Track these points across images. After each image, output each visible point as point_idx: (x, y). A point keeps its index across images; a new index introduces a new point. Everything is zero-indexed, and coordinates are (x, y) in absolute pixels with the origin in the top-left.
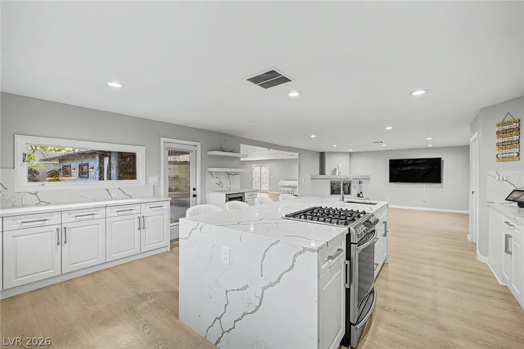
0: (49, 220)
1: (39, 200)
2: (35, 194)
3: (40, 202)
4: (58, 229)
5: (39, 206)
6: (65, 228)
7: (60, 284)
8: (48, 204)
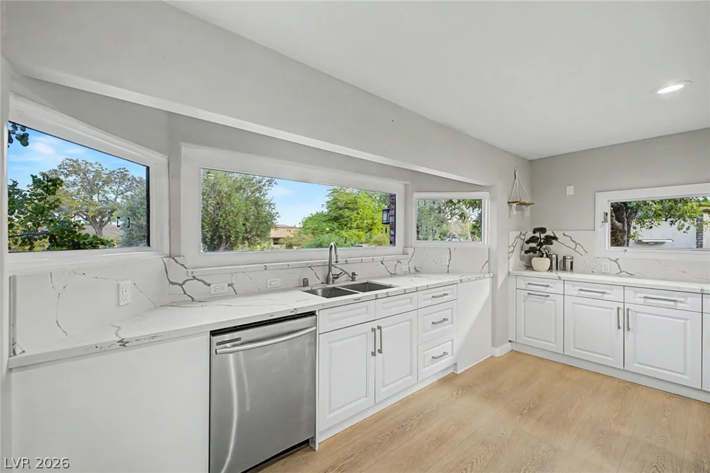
0: (609, 294)
1: (620, 269)
2: (615, 261)
3: (621, 272)
4: (618, 309)
5: (620, 276)
6: (628, 310)
7: (620, 381)
8: (631, 275)
